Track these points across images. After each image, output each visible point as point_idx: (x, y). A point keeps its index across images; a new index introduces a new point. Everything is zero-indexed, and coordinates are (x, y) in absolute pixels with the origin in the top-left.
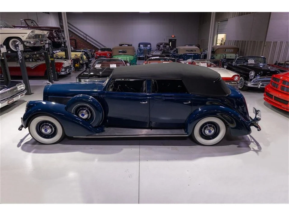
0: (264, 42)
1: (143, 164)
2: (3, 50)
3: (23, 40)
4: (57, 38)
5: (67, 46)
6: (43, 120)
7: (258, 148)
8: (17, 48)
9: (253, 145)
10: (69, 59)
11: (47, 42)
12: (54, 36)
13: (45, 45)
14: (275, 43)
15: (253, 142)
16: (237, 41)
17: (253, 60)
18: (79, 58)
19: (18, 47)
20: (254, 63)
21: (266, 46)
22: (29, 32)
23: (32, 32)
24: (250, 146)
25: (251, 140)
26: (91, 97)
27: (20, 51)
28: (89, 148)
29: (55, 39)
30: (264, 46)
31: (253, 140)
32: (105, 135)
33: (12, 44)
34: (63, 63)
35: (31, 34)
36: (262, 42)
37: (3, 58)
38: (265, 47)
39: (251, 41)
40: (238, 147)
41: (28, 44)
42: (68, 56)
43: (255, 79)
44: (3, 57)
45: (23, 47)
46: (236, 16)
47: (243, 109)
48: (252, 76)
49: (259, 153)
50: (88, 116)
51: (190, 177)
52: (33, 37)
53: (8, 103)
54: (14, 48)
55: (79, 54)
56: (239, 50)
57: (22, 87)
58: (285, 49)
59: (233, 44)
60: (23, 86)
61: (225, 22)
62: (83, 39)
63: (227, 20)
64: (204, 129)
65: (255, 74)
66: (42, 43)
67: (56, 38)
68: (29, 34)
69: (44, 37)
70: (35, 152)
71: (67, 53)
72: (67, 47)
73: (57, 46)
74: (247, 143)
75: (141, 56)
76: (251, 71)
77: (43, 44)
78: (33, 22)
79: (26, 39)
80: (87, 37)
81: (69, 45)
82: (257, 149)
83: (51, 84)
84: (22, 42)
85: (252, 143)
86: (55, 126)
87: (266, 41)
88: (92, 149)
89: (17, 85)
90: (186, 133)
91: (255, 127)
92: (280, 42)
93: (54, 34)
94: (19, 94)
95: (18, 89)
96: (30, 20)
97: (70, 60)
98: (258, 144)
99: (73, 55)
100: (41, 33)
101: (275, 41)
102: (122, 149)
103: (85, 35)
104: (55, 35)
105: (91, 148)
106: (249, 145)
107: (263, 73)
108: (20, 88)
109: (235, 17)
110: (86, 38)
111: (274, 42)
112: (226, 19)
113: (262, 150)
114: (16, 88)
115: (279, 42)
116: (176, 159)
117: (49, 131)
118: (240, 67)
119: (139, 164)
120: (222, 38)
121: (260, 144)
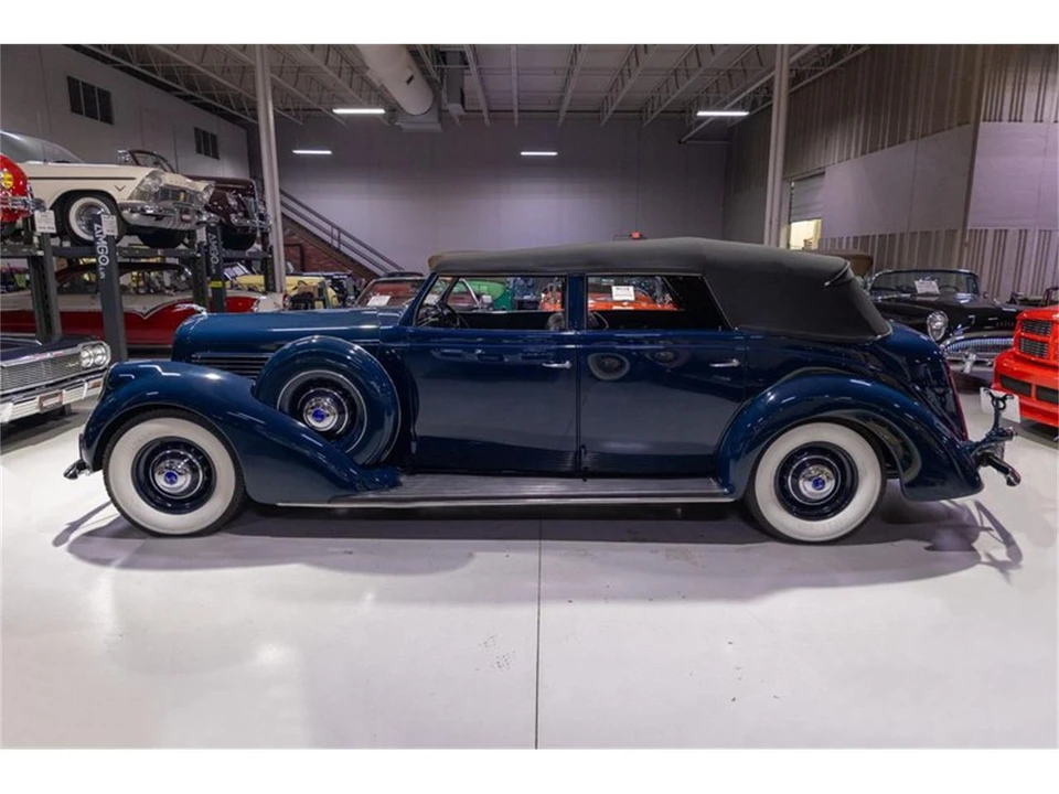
0: (960, 232)
1: (554, 612)
2: (43, 225)
3: (118, 202)
4: (240, 214)
5: (272, 247)
6: (162, 435)
7: (1009, 555)
8: (96, 226)
9: (987, 543)
10: (278, 289)
11: (204, 219)
12: (229, 205)
13: (194, 231)
14: (1002, 234)
15: (990, 529)
16: (863, 237)
17: (934, 283)
18: (311, 291)
19: (100, 224)
20: (936, 290)
21: (968, 245)
22: (141, 173)
23: (152, 175)
24: (975, 545)
25: (982, 522)
26: (357, 347)
27: (104, 237)
28: (343, 550)
29: (233, 216)
30: (963, 244)
31: (987, 524)
32: (404, 496)
33: (79, 216)
34: (255, 300)
35: (149, 182)
36: (955, 231)
37: (40, 253)
38: (966, 249)
39: (914, 234)
40: (928, 549)
41: (135, 215)
42: (274, 282)
43: (948, 342)
44: (40, 249)
45: (115, 224)
46: (852, 155)
47: (941, 401)
48: (939, 331)
49: (1013, 572)
50: (339, 424)
51: (738, 669)
52: (156, 194)
53: (41, 406)
54: (84, 231)
55: (312, 280)
56: (872, 262)
57: (100, 358)
58: (1037, 253)
59: (847, 246)
60: (103, 354)
61: (818, 179)
62: (330, 245)
63: (823, 174)
64: (793, 476)
65: (949, 323)
66: (186, 217)
67: (235, 212)
68: (143, 181)
69: (194, 200)
70: (126, 565)
71: (271, 282)
72: (271, 252)
73: (236, 239)
74: (965, 533)
75: (526, 297)
76: (931, 313)
77: (188, 221)
78: (161, 161)
79: (130, 198)
80: (343, 237)
81: (278, 245)
82: (1006, 559)
83: (204, 313)
84: (116, 208)
85: (983, 534)
86: (206, 462)
87: (969, 228)
88: (351, 553)
89: (81, 345)
90: (726, 490)
91: (995, 470)
92: (1018, 233)
93: (230, 199)
94: (87, 381)
95: (84, 363)
96: (152, 154)
97: (282, 296)
98: (1007, 539)
99: (291, 283)
100: (183, 186)
101: (998, 228)
102: (470, 556)
103: (335, 232)
104: (233, 203)
105: (349, 549)
106: (973, 541)
107: (976, 319)
108: (90, 357)
109: (848, 158)
110: (339, 240)
111: (996, 231)
112: (818, 171)
113: (1023, 562)
114: (77, 356)
115: (1013, 230)
116: (684, 596)
117: (183, 482)
118: (887, 303)
119: (539, 614)
120: (805, 241)
121: (1017, 537)
